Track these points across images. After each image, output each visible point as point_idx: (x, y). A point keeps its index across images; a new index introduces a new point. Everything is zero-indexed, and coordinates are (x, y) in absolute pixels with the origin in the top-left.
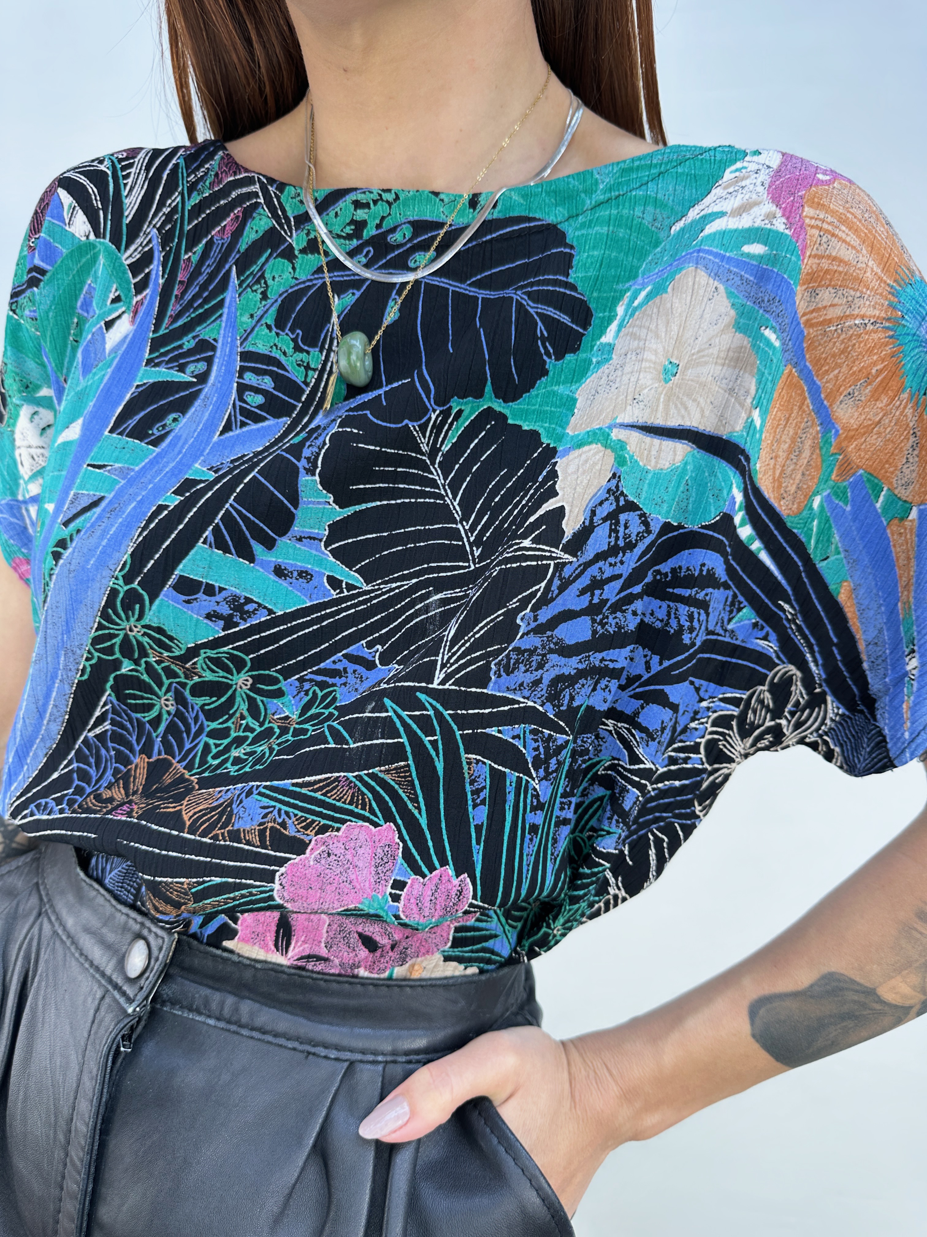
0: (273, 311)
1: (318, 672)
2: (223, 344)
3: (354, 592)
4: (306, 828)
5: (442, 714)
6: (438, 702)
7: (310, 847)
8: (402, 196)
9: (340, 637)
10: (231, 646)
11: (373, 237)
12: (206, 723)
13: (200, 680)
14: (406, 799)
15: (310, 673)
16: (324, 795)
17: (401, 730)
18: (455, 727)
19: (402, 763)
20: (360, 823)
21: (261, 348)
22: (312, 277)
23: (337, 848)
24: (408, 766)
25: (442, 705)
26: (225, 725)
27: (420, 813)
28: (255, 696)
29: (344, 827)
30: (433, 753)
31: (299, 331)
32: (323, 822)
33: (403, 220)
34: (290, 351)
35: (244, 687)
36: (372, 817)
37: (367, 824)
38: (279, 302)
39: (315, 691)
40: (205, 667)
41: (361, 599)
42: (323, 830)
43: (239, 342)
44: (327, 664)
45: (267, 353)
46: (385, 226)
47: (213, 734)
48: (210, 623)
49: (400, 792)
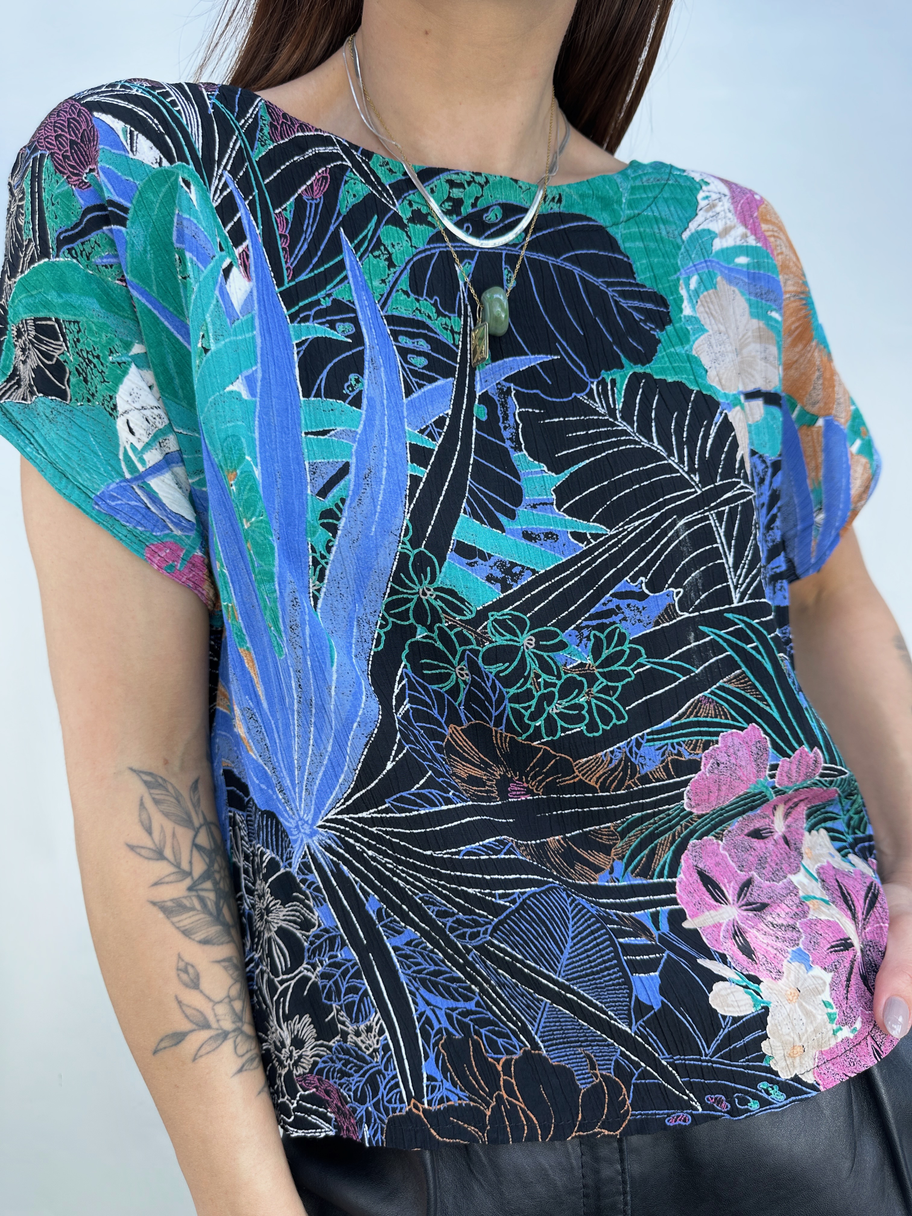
0: (405, 276)
1: (591, 618)
2: (361, 307)
3: (601, 539)
4: (694, 749)
5: (752, 625)
6: (743, 615)
7: (703, 764)
8: (491, 180)
9: (602, 580)
10: (511, 607)
11: (470, 215)
12: (504, 690)
13: (491, 646)
14: (755, 700)
15: (585, 620)
16: (696, 716)
17: (725, 645)
18: (765, 633)
19: (738, 672)
20: (730, 731)
21: (404, 312)
22: (429, 247)
23: (722, 758)
24: (743, 672)
25: (748, 617)
26: (524, 688)
27: (771, 709)
28: (542, 653)
29: (720, 738)
30: (759, 657)
31: (435, 297)
32: (705, 738)
33: (494, 202)
34: (434, 315)
35: (530, 647)
36: (736, 723)
37: (734, 731)
38: (409, 267)
39: (595, 635)
40: (494, 631)
41: (610, 543)
42: (706, 745)
43: (378, 306)
44: (597, 608)
45: (411, 316)
46: (481, 205)
47: (516, 699)
48: (491, 586)
49: (748, 695)
